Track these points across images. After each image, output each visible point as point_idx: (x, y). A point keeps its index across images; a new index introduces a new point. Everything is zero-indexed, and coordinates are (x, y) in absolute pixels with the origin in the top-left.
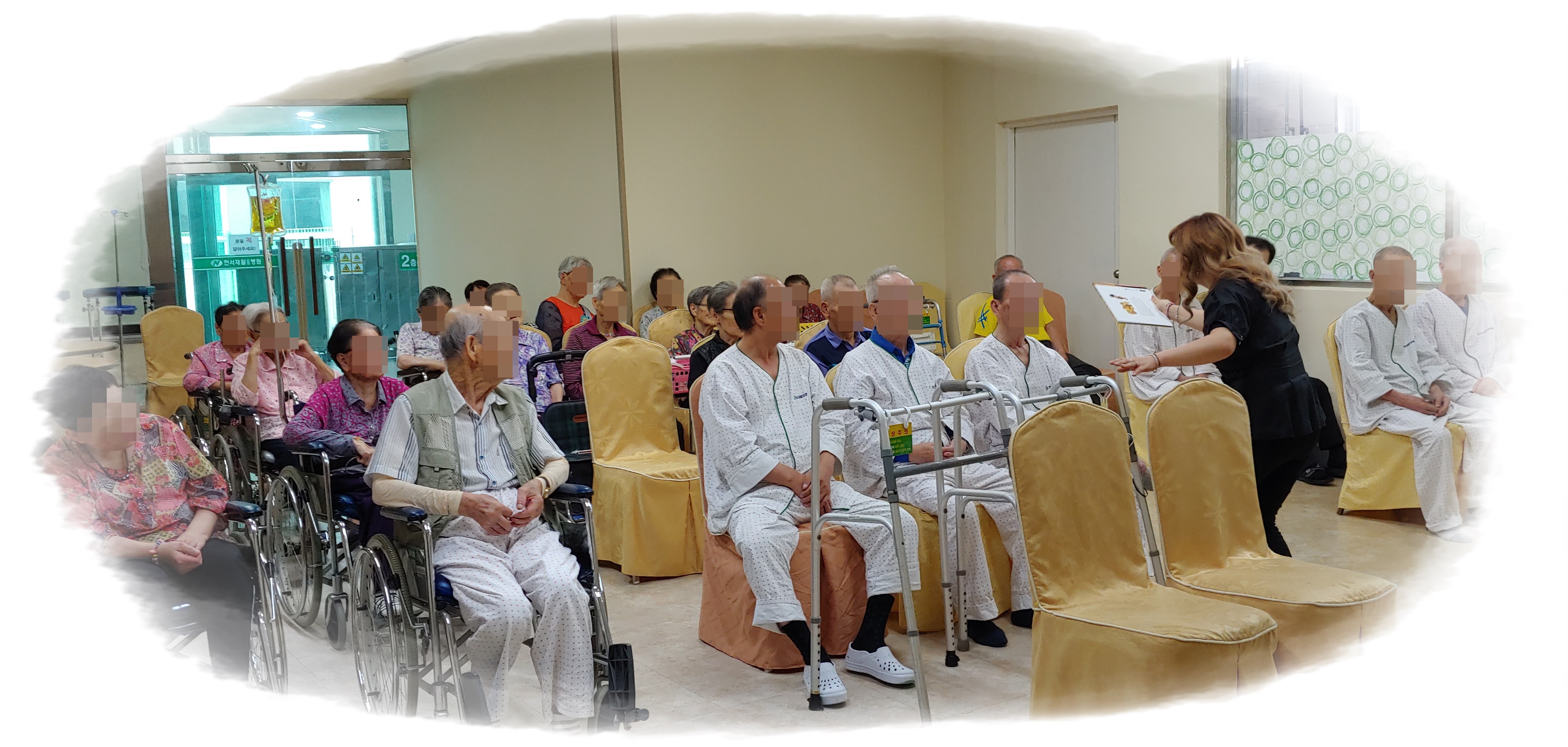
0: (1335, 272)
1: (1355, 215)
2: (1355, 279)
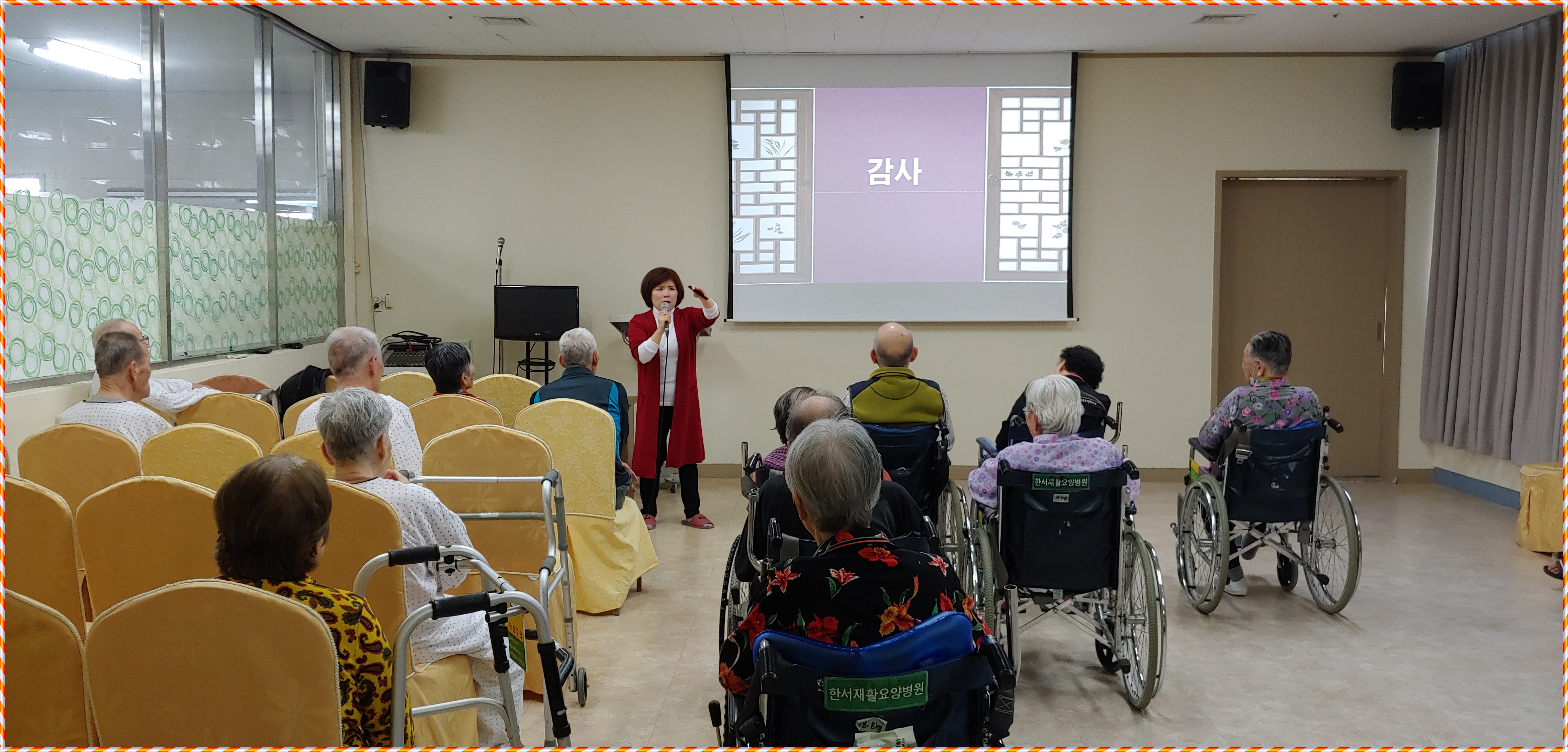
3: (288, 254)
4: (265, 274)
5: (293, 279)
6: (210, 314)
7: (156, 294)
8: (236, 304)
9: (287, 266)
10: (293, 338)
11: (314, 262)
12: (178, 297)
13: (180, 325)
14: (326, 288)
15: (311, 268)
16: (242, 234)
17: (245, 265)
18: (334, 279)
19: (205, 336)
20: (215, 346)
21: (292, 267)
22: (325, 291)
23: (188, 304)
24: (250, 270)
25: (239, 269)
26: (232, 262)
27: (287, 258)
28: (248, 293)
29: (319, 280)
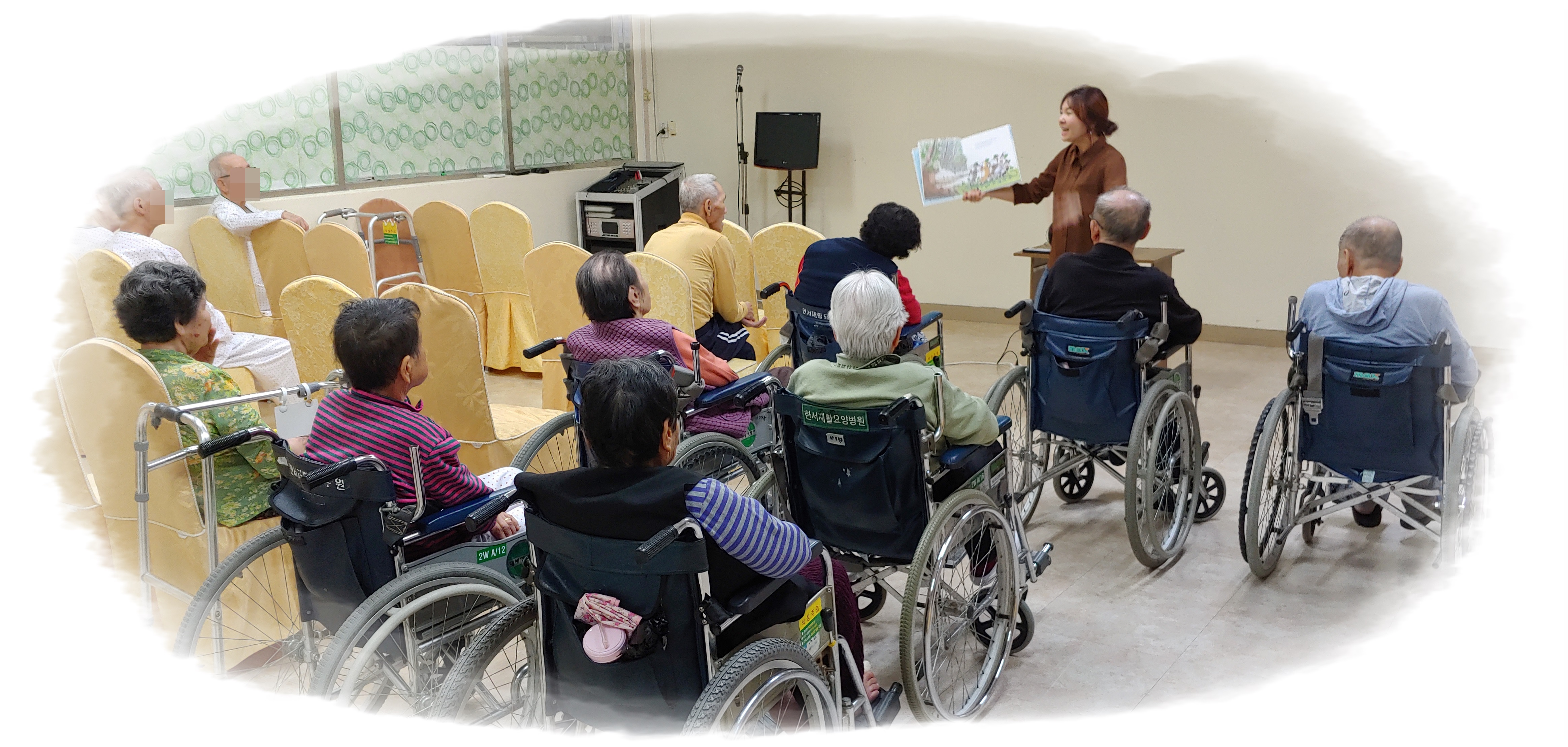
4: (498, 105)
5: (546, 108)
6: (411, 142)
8: (451, 133)
9: (536, 96)
10: (548, 162)
11: (586, 91)
12: (361, 129)
13: (366, 153)
14: (608, 115)
15: (580, 97)
16: (459, 68)
17: (464, 96)
18: (624, 106)
19: (402, 162)
20: (418, 171)
21: (545, 98)
22: (606, 118)
23: (377, 134)
24: (472, 100)
25: (456, 102)
26: (444, 94)
27: (536, 87)
28: (471, 122)
29: (595, 107)
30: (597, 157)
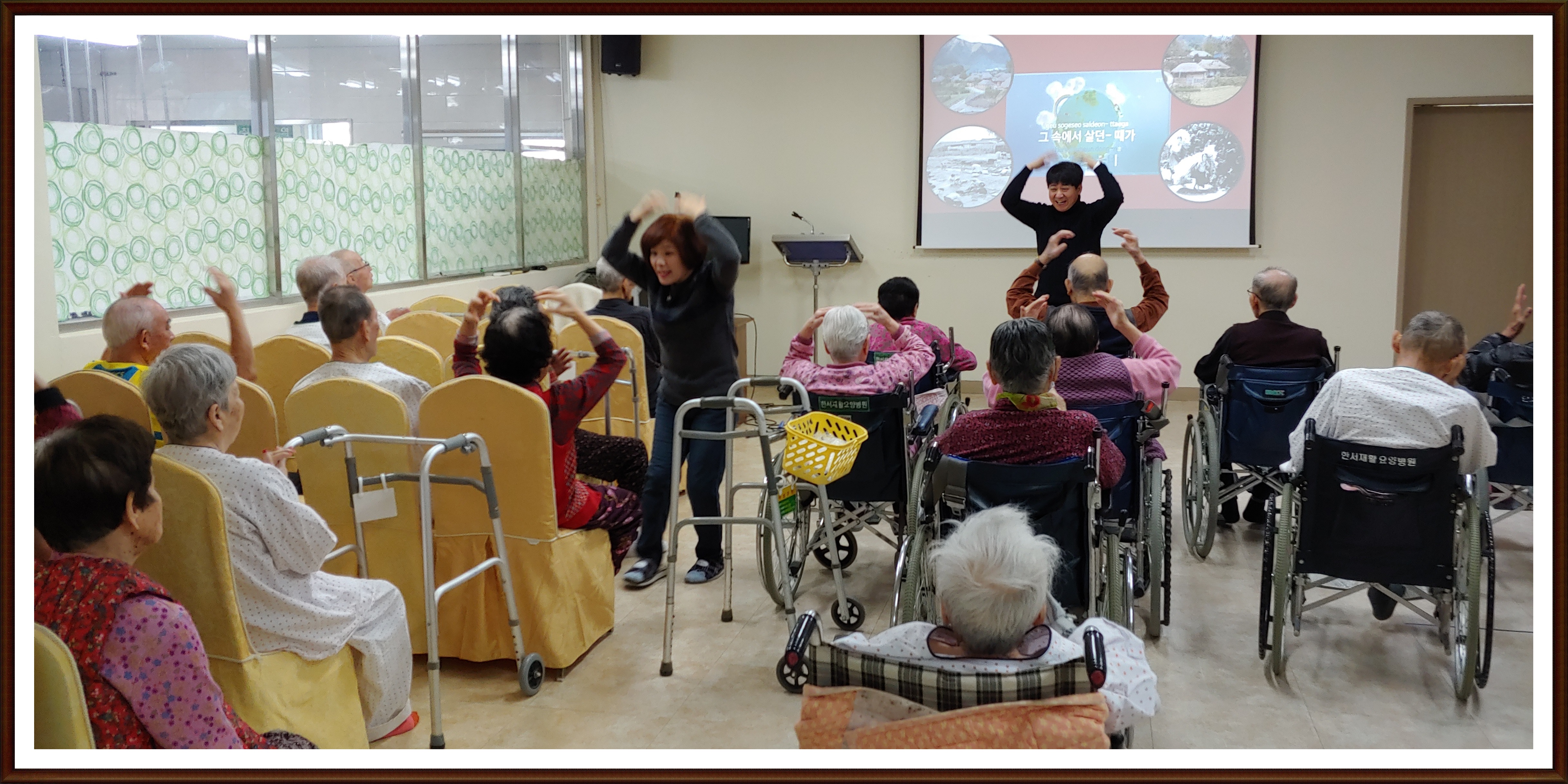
0: (169, 300)
1: (186, 229)
2: (191, 305)
3: (533, 187)
4: (512, 206)
5: (538, 210)
6: (463, 240)
7: (414, 223)
8: (486, 231)
9: (533, 199)
10: (540, 262)
11: (559, 196)
12: (433, 226)
13: (435, 249)
14: (570, 218)
15: (556, 201)
16: (490, 171)
17: (493, 199)
18: (579, 209)
19: (458, 259)
20: (466, 268)
21: (537, 200)
22: (569, 222)
23: (442, 232)
24: (498, 202)
25: (488, 202)
26: (482, 196)
27: (533, 192)
28: (497, 222)
29: (564, 211)
30: (565, 257)
